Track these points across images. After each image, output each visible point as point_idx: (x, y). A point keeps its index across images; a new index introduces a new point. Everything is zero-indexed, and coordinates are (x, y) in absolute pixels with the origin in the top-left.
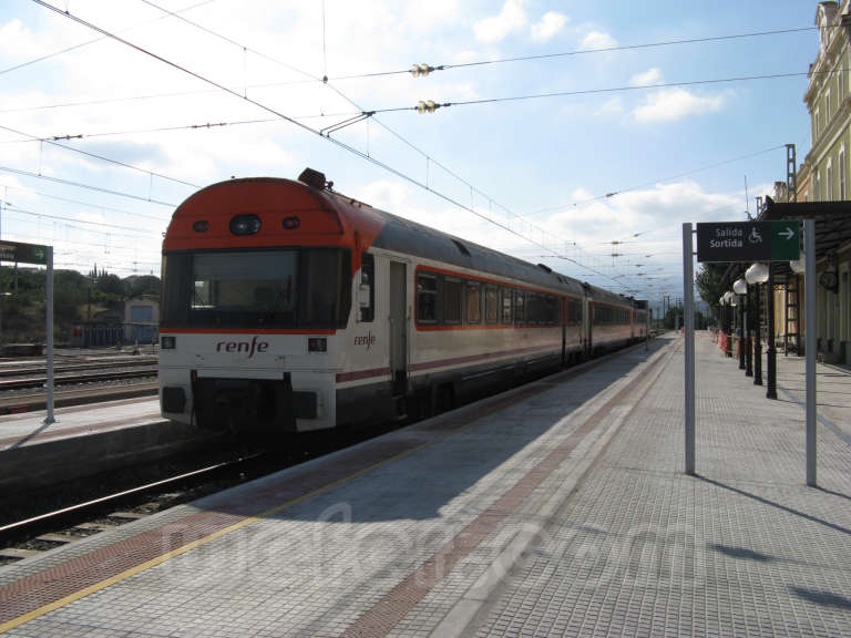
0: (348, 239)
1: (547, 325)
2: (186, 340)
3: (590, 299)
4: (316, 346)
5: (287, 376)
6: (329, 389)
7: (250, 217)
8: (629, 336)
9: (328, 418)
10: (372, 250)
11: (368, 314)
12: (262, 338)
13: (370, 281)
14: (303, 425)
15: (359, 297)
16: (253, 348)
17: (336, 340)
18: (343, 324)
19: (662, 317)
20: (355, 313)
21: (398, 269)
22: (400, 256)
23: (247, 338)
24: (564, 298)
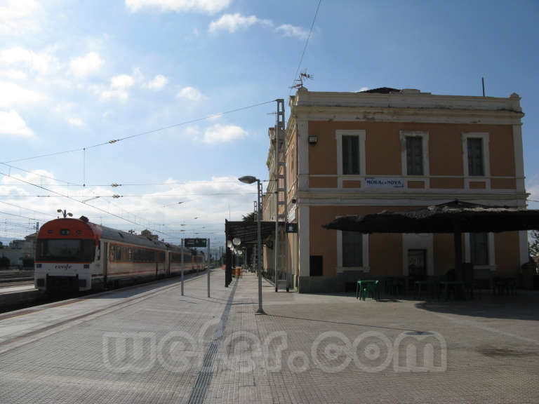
0: (95, 237)
1: (150, 262)
2: (45, 265)
3: (169, 251)
4: (86, 267)
5: (77, 276)
6: (90, 279)
7: (66, 230)
8: (191, 269)
9: (89, 287)
10: (100, 240)
11: (99, 258)
12: (70, 265)
13: (99, 248)
14: (82, 289)
15: (97, 253)
16: (66, 267)
17: (92, 265)
18: (93, 260)
19: (219, 259)
20: (96, 258)
21: (106, 244)
22: (106, 241)
23: (66, 264)
24: (157, 251)
